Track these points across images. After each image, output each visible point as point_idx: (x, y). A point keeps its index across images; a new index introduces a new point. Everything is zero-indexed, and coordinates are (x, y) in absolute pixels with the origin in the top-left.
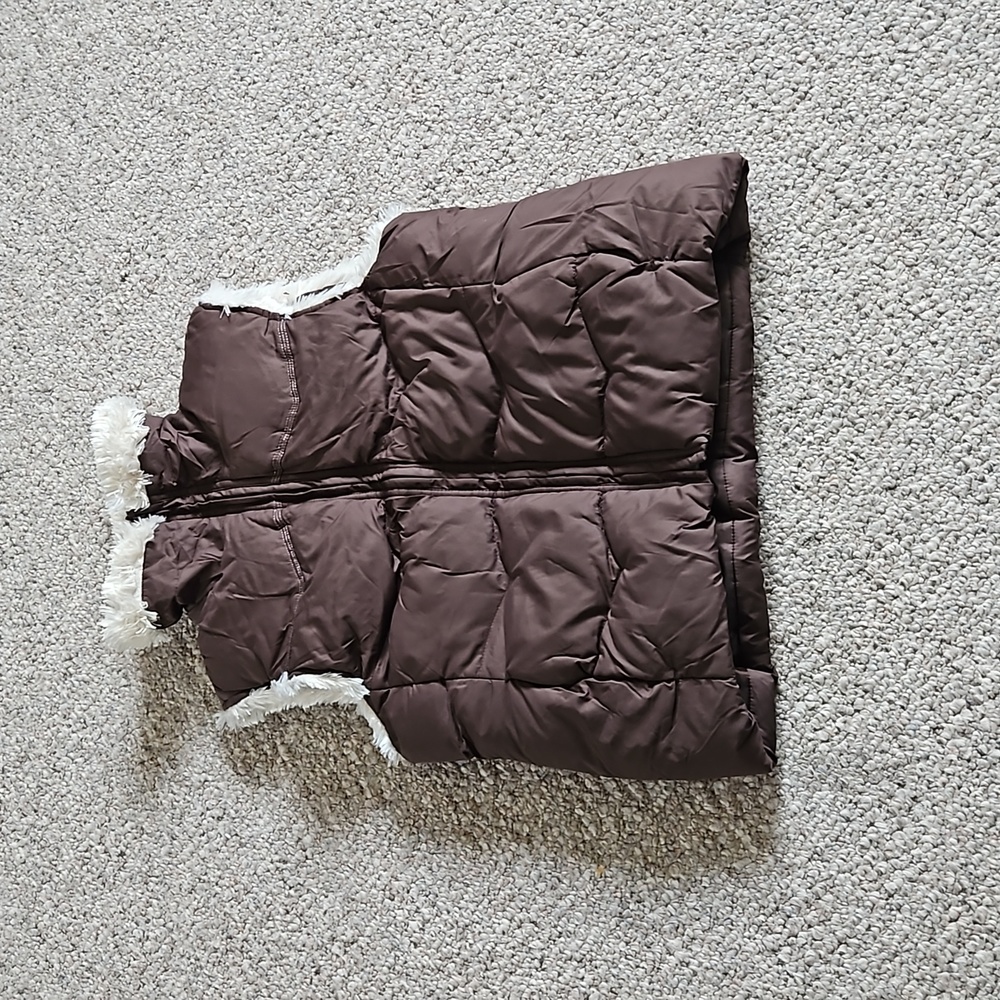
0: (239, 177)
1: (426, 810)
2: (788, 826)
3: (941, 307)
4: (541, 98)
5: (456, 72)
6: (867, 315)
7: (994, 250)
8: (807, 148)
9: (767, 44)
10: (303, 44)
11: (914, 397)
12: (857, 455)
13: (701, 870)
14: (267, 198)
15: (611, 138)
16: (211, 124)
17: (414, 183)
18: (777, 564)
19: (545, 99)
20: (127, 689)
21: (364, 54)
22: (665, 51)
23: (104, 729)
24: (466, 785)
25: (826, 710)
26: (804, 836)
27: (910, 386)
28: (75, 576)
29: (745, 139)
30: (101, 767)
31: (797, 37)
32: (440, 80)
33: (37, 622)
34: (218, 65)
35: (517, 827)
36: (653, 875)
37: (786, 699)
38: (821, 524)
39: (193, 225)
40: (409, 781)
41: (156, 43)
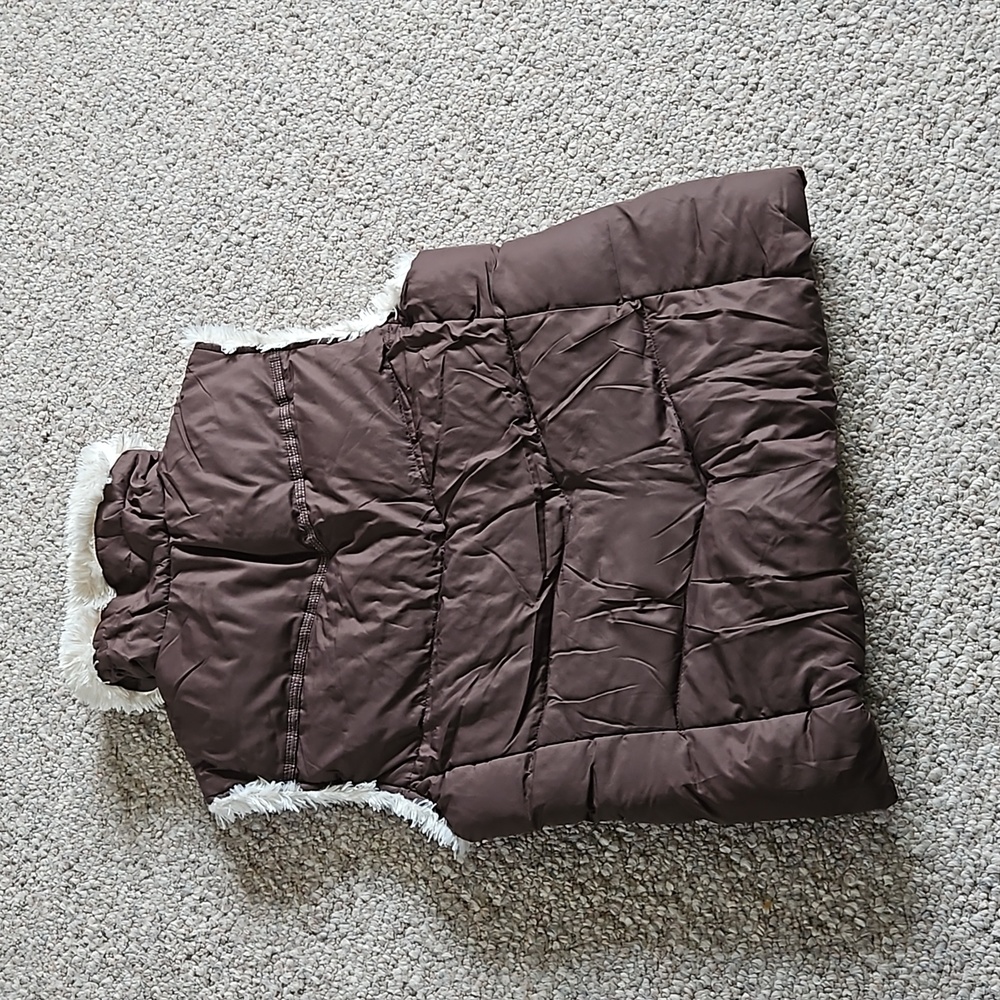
0: (161, 304)
1: (549, 903)
2: (960, 792)
3: (955, 244)
4: (480, 151)
5: (382, 148)
6: (883, 270)
7: (990, 180)
8: (774, 133)
9: (704, 50)
10: (204, 158)
11: (956, 334)
12: (915, 403)
13: (879, 869)
14: (199, 316)
15: (566, 171)
16: (115, 260)
17: (363, 263)
18: (865, 531)
19: (485, 151)
20: (149, 880)
21: (274, 153)
22: (600, 79)
23: (130, 935)
24: (588, 861)
25: (962, 662)
26: (980, 797)
27: (948, 324)
28: (55, 774)
29: (707, 139)
30: (138, 979)
31: (732, 37)
32: (365, 158)
33: (17, 839)
34: (110, 200)
35: (659, 888)
36: (828, 892)
37: (916, 664)
38: (899, 480)
39: (117, 365)
40: (520, 877)
41: (30, 195)
